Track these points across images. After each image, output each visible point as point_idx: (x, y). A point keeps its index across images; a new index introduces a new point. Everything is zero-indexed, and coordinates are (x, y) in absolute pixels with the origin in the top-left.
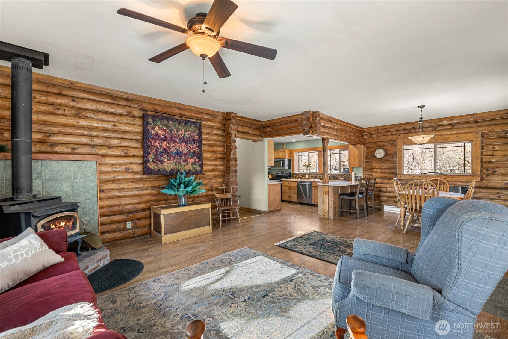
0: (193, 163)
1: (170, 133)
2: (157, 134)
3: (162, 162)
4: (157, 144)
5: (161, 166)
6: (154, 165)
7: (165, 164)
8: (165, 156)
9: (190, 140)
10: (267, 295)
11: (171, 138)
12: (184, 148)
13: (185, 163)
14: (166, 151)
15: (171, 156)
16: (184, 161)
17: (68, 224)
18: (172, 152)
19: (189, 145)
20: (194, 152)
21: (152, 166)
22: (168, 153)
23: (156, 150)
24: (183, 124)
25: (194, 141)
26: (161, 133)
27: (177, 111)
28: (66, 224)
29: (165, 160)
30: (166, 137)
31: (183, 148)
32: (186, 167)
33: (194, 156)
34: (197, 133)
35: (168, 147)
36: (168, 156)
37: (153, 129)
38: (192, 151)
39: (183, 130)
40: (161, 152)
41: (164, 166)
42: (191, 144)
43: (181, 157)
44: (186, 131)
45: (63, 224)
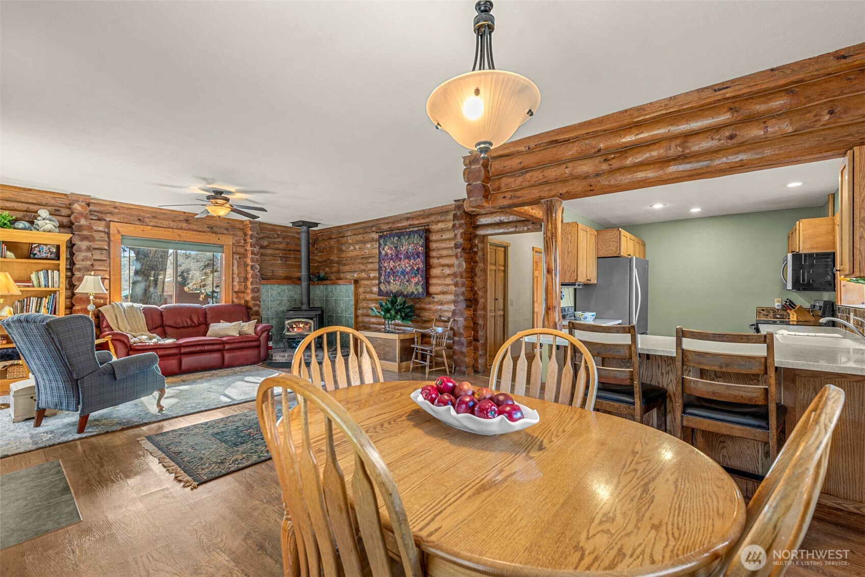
0: (416, 283)
1: (395, 251)
2: (386, 254)
3: (389, 283)
4: (386, 265)
5: (388, 288)
6: (384, 286)
7: (391, 285)
8: (392, 276)
9: (413, 254)
11: (397, 255)
12: (407, 265)
13: (407, 283)
14: (393, 272)
15: (396, 275)
16: (407, 281)
17: (306, 327)
18: (398, 272)
19: (412, 261)
20: (418, 269)
21: (383, 287)
22: (394, 273)
23: (385, 271)
24: (407, 237)
25: (418, 255)
26: (389, 252)
27: (405, 223)
28: (304, 326)
29: (392, 281)
30: (392, 255)
31: (405, 265)
32: (409, 288)
33: (418, 273)
34: (421, 244)
35: (394, 266)
36: (393, 276)
37: (383, 249)
38: (416, 268)
39: (407, 244)
40: (389, 273)
41: (391, 288)
42: (414, 259)
43: (404, 276)
44: (410, 244)
45: (301, 326)
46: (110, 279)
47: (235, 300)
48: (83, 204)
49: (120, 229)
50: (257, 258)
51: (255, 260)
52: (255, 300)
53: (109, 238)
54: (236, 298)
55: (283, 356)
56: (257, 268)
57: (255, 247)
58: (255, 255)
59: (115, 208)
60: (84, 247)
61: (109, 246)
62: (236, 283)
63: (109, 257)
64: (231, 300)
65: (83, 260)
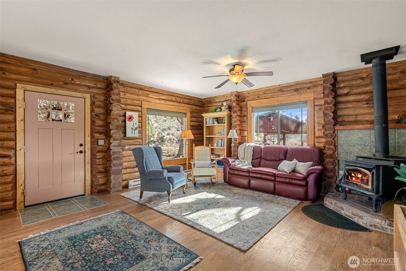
10: (208, 205)
17: (364, 178)
28: (362, 177)
45: (360, 176)
46: (247, 131)
47: (316, 144)
48: (234, 96)
49: (251, 104)
50: (330, 107)
51: (329, 108)
52: (329, 145)
53: (247, 110)
54: (317, 142)
55: (331, 203)
56: (330, 116)
57: (329, 97)
58: (328, 104)
59: (249, 93)
60: (234, 116)
61: (247, 114)
62: (316, 130)
63: (247, 120)
64: (313, 143)
65: (234, 122)
